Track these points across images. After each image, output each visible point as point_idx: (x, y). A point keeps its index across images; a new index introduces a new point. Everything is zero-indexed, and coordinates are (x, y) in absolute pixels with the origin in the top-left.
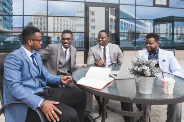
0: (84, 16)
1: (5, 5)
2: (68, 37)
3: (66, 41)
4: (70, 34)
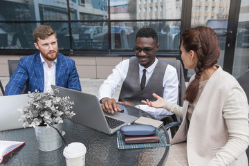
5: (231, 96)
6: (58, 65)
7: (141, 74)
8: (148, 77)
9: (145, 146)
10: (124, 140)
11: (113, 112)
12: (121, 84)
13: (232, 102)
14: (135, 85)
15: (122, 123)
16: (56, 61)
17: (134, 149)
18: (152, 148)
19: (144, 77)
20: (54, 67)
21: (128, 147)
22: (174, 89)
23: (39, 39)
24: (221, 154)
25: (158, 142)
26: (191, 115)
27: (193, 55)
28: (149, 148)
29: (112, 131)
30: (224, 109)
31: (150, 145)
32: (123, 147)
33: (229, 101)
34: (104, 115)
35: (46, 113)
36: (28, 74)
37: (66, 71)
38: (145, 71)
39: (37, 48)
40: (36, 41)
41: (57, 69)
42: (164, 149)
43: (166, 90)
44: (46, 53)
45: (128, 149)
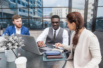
0: (68, 6)
1: (39, 3)
2: (56, 21)
3: (55, 24)
4: (58, 19)
5: (92, 40)
6: (22, 30)
7: (54, 33)
8: (57, 34)
9: (56, 60)
10: (46, 57)
11: (42, 46)
12: (46, 37)
13: (93, 43)
14: (52, 37)
15: (46, 51)
16: (21, 28)
17: (51, 61)
18: (59, 61)
19: (55, 34)
20: (20, 31)
21: (48, 60)
22: (67, 39)
23: (15, 19)
24: (89, 64)
25: (62, 58)
26: (75, 49)
27: (74, 24)
28: (58, 61)
29: (41, 54)
30: (89, 46)
31: (58, 60)
32: (46, 60)
33: (91, 42)
34: (38, 48)
35: (9, 43)
36: (9, 33)
37: (25, 32)
38: (55, 32)
39: (14, 23)
40: (13, 20)
41: (21, 32)
42: (65, 61)
43: (64, 39)
44: (18, 25)
45: (48, 61)
